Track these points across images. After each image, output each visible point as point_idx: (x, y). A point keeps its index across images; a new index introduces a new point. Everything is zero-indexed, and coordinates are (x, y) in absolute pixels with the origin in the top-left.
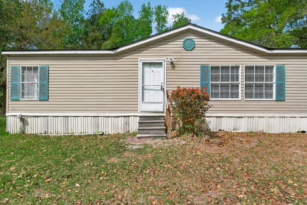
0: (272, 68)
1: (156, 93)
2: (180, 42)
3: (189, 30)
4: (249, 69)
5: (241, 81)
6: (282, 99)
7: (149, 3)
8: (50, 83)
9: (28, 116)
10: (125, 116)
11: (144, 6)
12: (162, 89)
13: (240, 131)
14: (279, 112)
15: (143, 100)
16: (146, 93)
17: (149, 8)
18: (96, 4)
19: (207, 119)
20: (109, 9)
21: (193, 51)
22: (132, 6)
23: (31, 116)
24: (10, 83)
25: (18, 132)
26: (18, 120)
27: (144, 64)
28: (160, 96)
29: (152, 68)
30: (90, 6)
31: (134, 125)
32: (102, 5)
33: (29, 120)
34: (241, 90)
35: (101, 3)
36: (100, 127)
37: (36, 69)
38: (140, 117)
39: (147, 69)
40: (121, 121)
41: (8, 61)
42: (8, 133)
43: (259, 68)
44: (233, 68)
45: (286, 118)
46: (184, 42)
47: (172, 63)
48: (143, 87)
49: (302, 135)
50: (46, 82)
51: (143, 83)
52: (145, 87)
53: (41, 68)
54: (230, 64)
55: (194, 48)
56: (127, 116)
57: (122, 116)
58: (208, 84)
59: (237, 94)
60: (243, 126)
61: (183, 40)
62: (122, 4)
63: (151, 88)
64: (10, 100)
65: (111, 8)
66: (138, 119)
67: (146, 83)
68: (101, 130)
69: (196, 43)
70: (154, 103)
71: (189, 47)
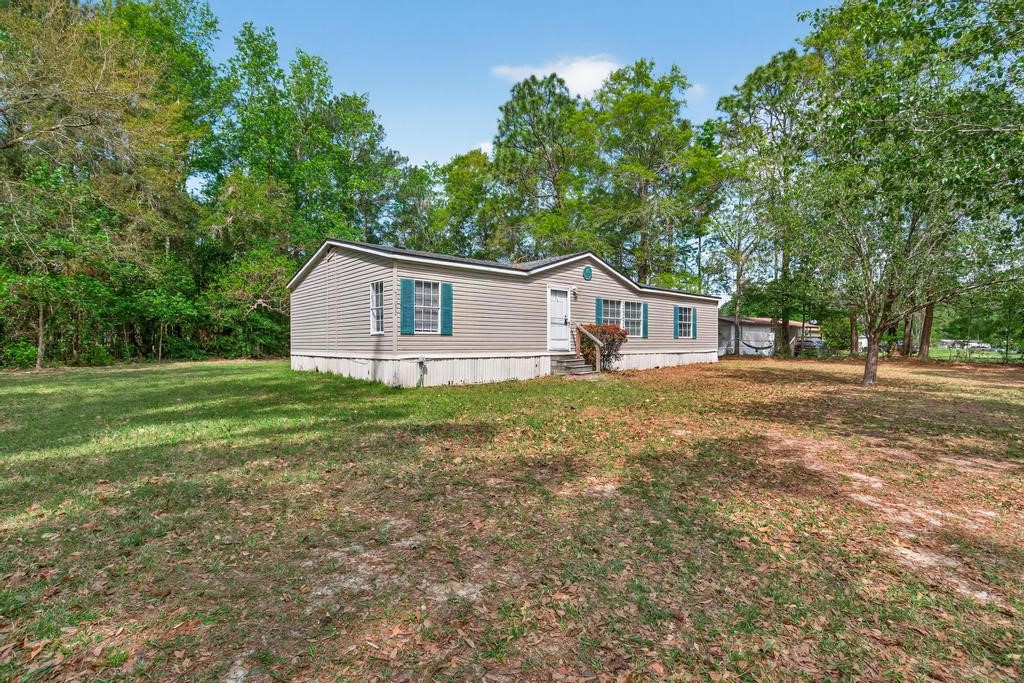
0: (640, 305)
1: (561, 328)
2: (580, 270)
3: (588, 258)
4: (626, 304)
5: (623, 318)
6: (646, 336)
8: (453, 309)
9: (427, 360)
10: (535, 357)
12: (567, 323)
21: (590, 281)
23: (431, 359)
24: (399, 307)
25: (415, 385)
26: (416, 365)
27: (551, 290)
29: (559, 298)
31: (545, 367)
34: (622, 327)
37: (436, 286)
38: (551, 356)
39: (554, 298)
40: (532, 362)
42: (398, 387)
44: (617, 302)
45: (648, 355)
47: (575, 294)
52: (551, 321)
53: (443, 286)
54: (615, 299)
55: (592, 277)
56: (538, 356)
57: (532, 357)
60: (624, 364)
63: (554, 321)
64: (399, 334)
66: (549, 359)
68: (512, 376)
70: (561, 340)
71: (587, 276)
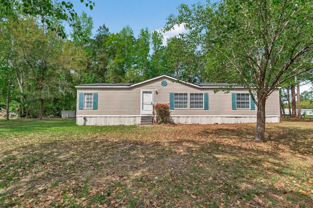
0: (202, 94)
1: (149, 106)
2: (160, 82)
3: (164, 77)
4: (191, 94)
5: (189, 101)
6: (207, 108)
7: (147, 28)
8: (98, 101)
9: (87, 117)
10: (134, 117)
11: (142, 30)
12: (152, 104)
13: (188, 124)
14: (205, 114)
15: (143, 109)
16: (144, 106)
17: (147, 32)
18: (102, 29)
19: (173, 118)
20: (113, 34)
21: (166, 87)
22: (133, 31)
23: (89, 117)
24: (78, 101)
25: (82, 125)
26: (83, 118)
27: (143, 92)
28: (151, 108)
29: (147, 94)
30: (97, 31)
31: (138, 121)
32: (107, 30)
33: (88, 119)
34: (188, 104)
35: (107, 28)
36: (122, 122)
37: (91, 94)
38: (141, 117)
39: (145, 94)
40: (132, 119)
41: (78, 91)
42: (77, 125)
43: (196, 94)
44: (185, 94)
45: (209, 118)
46: (162, 82)
47: (156, 92)
48: (143, 103)
49: (216, 125)
50: (97, 101)
51: (143, 101)
52: (144, 103)
53: (94, 94)
54: (183, 92)
55: (167, 85)
56: (135, 117)
57: (133, 117)
58: (173, 102)
59: (187, 106)
60: (190, 121)
61: (162, 81)
62: (124, 29)
63: (147, 103)
64: (78, 109)
65: (115, 34)
66: (141, 118)
67: (144, 101)
68: (122, 124)
69: (167, 83)
70: (148, 110)
71: (164, 84)
